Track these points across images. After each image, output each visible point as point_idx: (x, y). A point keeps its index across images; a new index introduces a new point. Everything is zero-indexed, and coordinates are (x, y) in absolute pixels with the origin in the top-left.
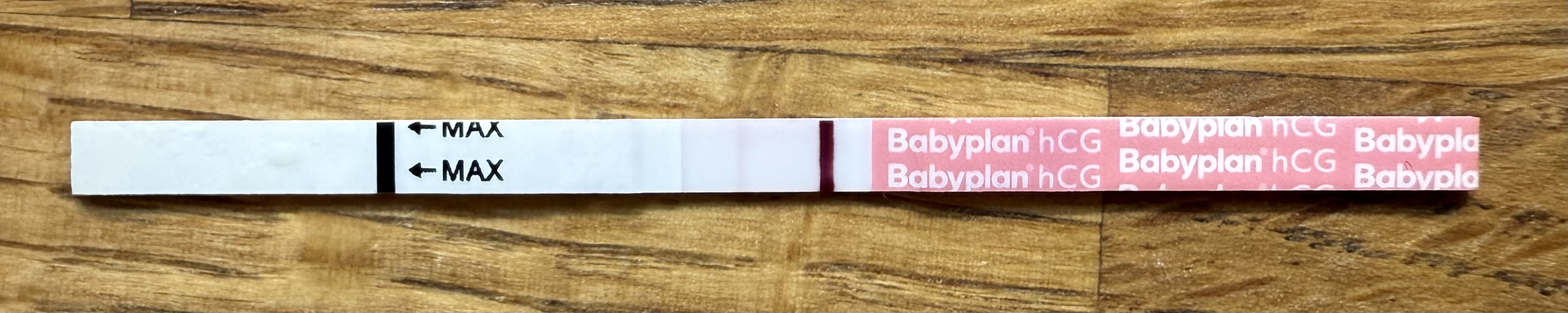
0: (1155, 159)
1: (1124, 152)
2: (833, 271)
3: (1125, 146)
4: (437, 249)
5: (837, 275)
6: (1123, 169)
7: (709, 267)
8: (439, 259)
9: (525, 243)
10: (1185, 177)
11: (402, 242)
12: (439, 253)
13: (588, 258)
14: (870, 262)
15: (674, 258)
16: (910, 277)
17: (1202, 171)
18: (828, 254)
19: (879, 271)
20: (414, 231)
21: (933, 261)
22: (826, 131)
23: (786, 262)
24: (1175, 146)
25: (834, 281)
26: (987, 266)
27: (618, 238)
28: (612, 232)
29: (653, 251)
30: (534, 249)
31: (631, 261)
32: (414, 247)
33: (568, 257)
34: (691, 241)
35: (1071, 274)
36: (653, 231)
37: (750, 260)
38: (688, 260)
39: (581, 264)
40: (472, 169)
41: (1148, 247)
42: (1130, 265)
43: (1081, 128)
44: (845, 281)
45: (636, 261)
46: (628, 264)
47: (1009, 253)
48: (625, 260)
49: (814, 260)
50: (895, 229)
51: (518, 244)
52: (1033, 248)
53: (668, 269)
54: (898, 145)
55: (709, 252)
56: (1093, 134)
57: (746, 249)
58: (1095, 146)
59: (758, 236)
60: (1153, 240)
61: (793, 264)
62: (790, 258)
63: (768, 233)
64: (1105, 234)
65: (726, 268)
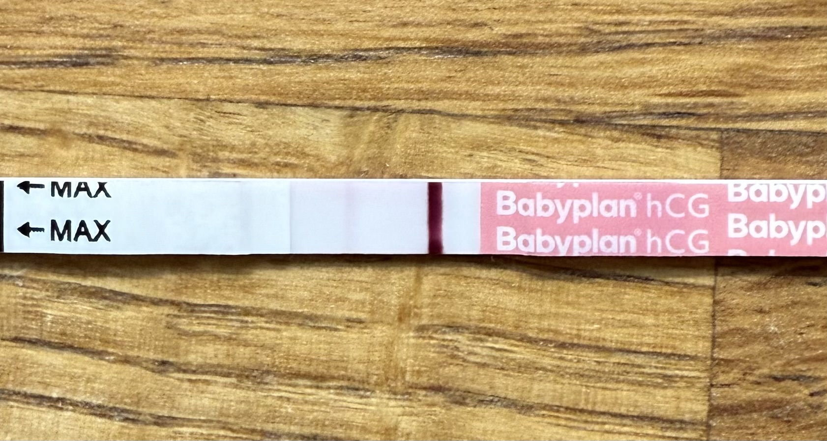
0: (763, 224)
1: (732, 217)
2: (444, 333)
3: (733, 211)
4: (47, 308)
5: (449, 337)
6: (731, 234)
7: (319, 328)
8: (49, 318)
9: (135, 302)
10: (794, 242)
11: (14, 301)
12: (49, 312)
13: (198, 318)
14: (482, 325)
15: (283, 319)
16: (521, 340)
17: (811, 236)
18: (439, 316)
19: (490, 333)
20: (24, 289)
21: (545, 324)
22: (435, 191)
23: (397, 324)
24: (782, 211)
25: (446, 343)
26: (599, 330)
27: (230, 298)
28: (222, 293)
29: (264, 311)
30: (145, 309)
31: (242, 321)
32: (24, 305)
33: (179, 317)
34: (301, 301)
35: (685, 339)
36: (264, 291)
37: (360, 322)
38: (299, 321)
39: (191, 324)
40: (79, 229)
41: (761, 311)
42: (743, 330)
43: (689, 191)
44: (456, 344)
45: (247, 322)
46: (238, 324)
47: (621, 317)
48: (237, 320)
49: (425, 322)
50: (507, 291)
51: (129, 304)
52: (645, 312)
53: (278, 330)
54: (506, 208)
55: (319, 313)
56: (700, 198)
57: (356, 310)
58: (702, 211)
59: (367, 296)
60: (766, 304)
61: (403, 326)
62: (400, 320)
63: (379, 294)
64: (717, 298)
65: (336, 330)
